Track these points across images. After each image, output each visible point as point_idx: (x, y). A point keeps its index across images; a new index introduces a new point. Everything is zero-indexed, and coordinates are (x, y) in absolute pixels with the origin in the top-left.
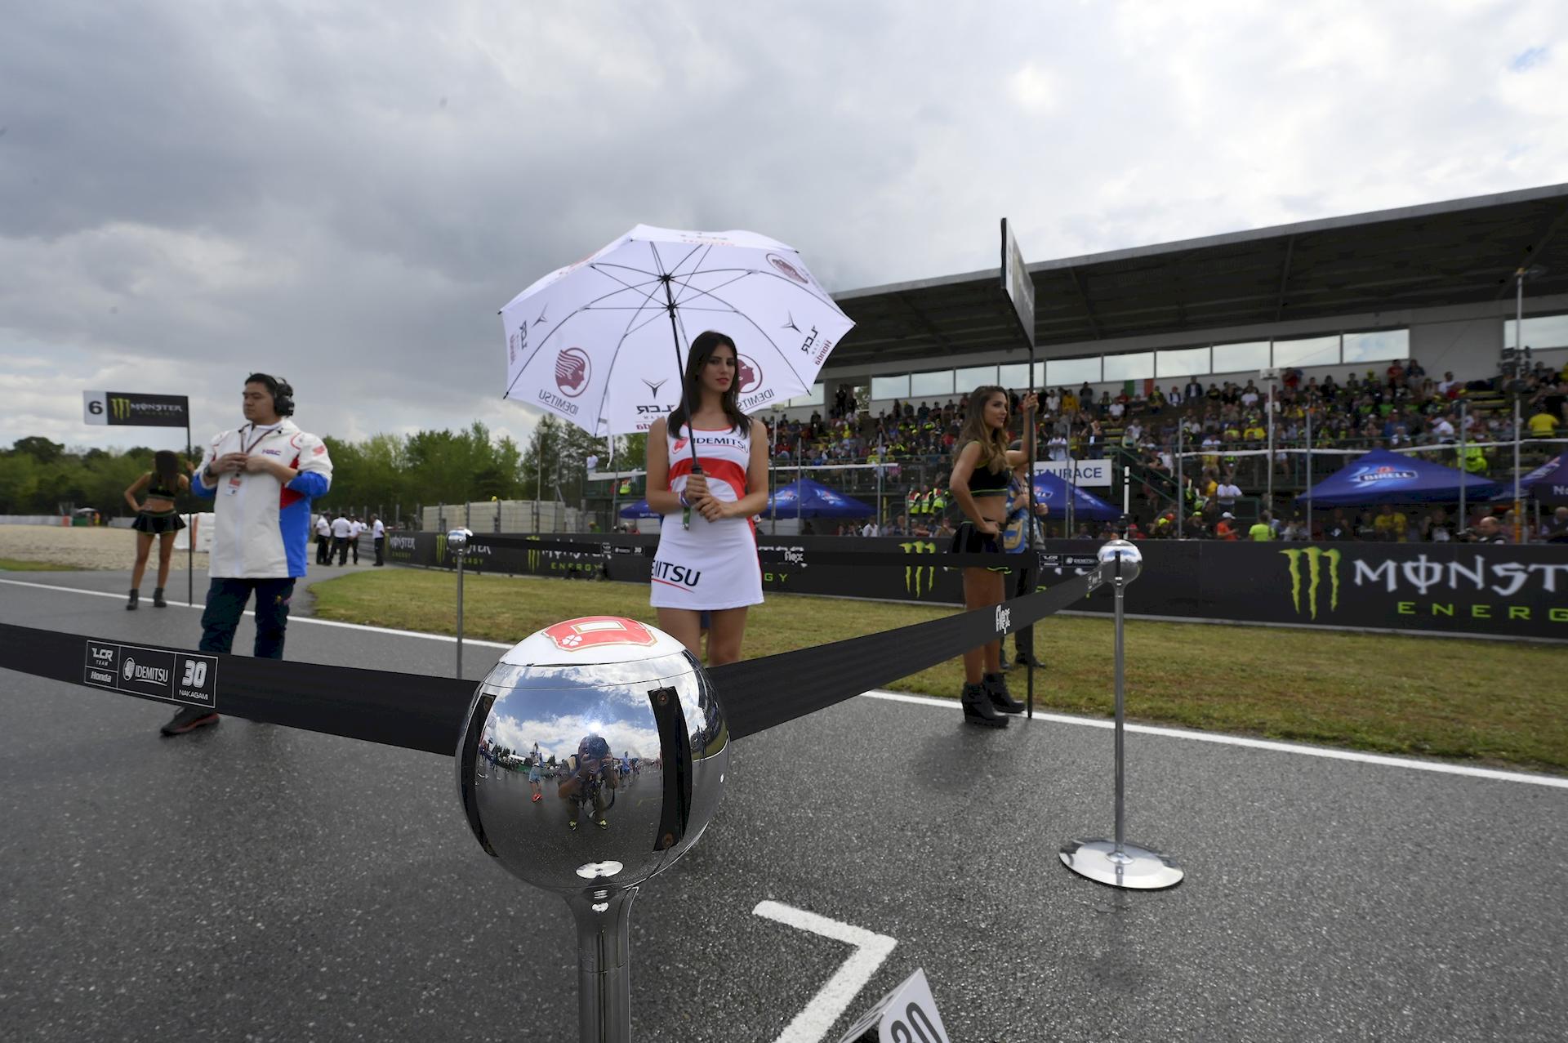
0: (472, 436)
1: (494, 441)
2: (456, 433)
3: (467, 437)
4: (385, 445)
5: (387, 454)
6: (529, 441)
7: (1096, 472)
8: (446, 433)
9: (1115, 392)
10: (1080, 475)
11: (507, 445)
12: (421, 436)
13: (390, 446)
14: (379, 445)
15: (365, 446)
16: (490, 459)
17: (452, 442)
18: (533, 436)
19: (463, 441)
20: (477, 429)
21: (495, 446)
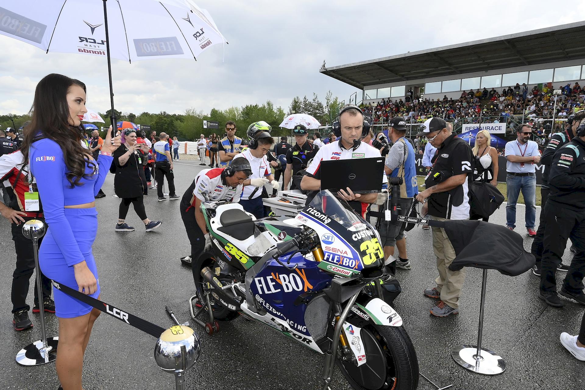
0: (266, 106)
1: (275, 110)
2: (260, 106)
3: (264, 107)
4: (234, 111)
5: (234, 115)
6: (289, 109)
7: (500, 128)
8: (256, 105)
9: (530, 89)
10: (493, 129)
11: (280, 110)
12: (247, 107)
13: (236, 112)
14: (231, 111)
15: (226, 112)
16: (273, 117)
17: (258, 110)
18: (290, 107)
19: (263, 109)
20: (269, 104)
21: (275, 111)
